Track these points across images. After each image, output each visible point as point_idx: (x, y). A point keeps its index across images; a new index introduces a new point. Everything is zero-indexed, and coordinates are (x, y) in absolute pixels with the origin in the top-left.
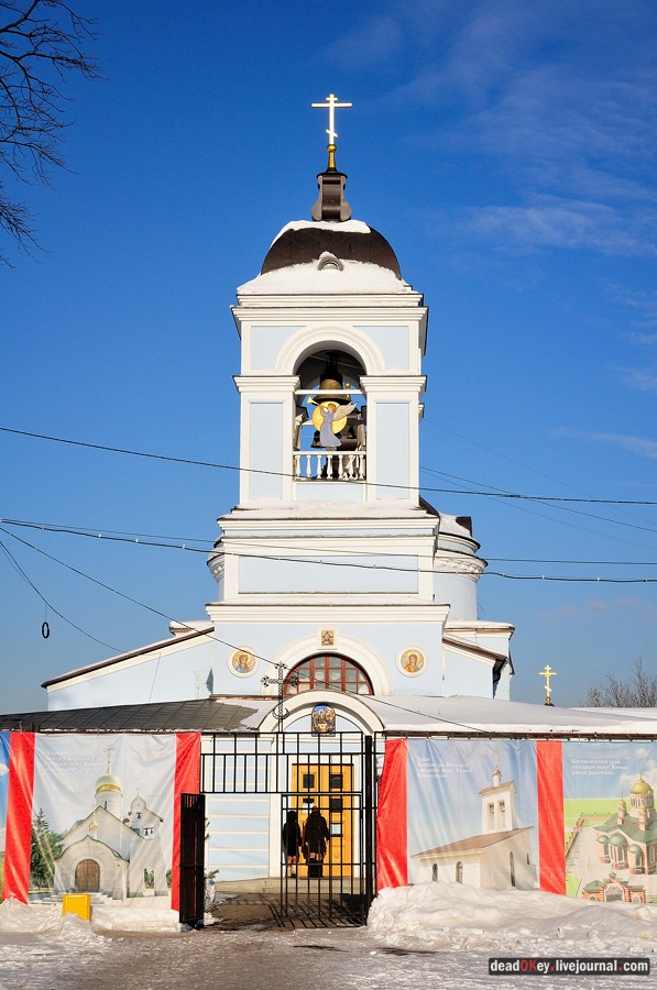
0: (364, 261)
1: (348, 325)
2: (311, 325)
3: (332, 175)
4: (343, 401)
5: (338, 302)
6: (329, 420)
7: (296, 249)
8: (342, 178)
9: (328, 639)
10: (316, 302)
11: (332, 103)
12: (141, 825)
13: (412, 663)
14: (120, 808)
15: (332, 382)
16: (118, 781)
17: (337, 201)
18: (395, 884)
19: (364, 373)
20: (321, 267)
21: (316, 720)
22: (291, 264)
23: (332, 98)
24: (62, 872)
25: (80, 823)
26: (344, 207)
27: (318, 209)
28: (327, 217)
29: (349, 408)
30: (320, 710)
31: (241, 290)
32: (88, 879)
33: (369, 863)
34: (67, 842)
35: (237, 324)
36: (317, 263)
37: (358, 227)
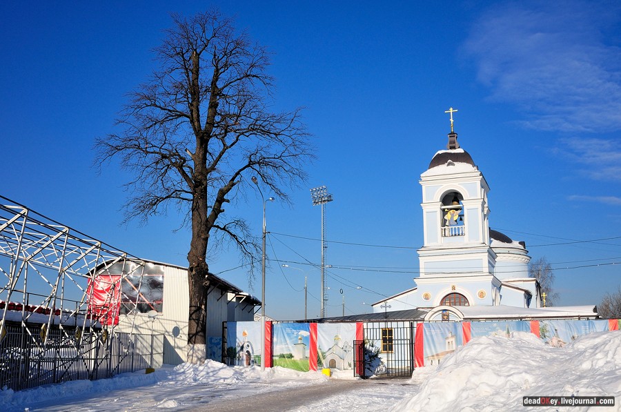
0: (462, 162)
1: (456, 184)
2: (445, 185)
3: (452, 134)
4: (457, 209)
5: (452, 177)
6: (452, 215)
7: (440, 160)
8: (456, 135)
9: (454, 288)
10: (445, 178)
11: (451, 110)
12: (347, 349)
13: (482, 295)
14: (341, 345)
15: (456, 202)
16: (340, 337)
17: (454, 142)
18: (420, 366)
19: (463, 199)
20: (448, 165)
21: (443, 315)
22: (438, 165)
23: (451, 109)
24: (325, 362)
25: (330, 349)
26: (457, 144)
27: (448, 145)
28: (451, 148)
29: (459, 211)
30: (444, 312)
31: (422, 175)
32: (333, 365)
33: (412, 360)
34: (327, 354)
35: (421, 186)
36: (446, 164)
37: (460, 151)
